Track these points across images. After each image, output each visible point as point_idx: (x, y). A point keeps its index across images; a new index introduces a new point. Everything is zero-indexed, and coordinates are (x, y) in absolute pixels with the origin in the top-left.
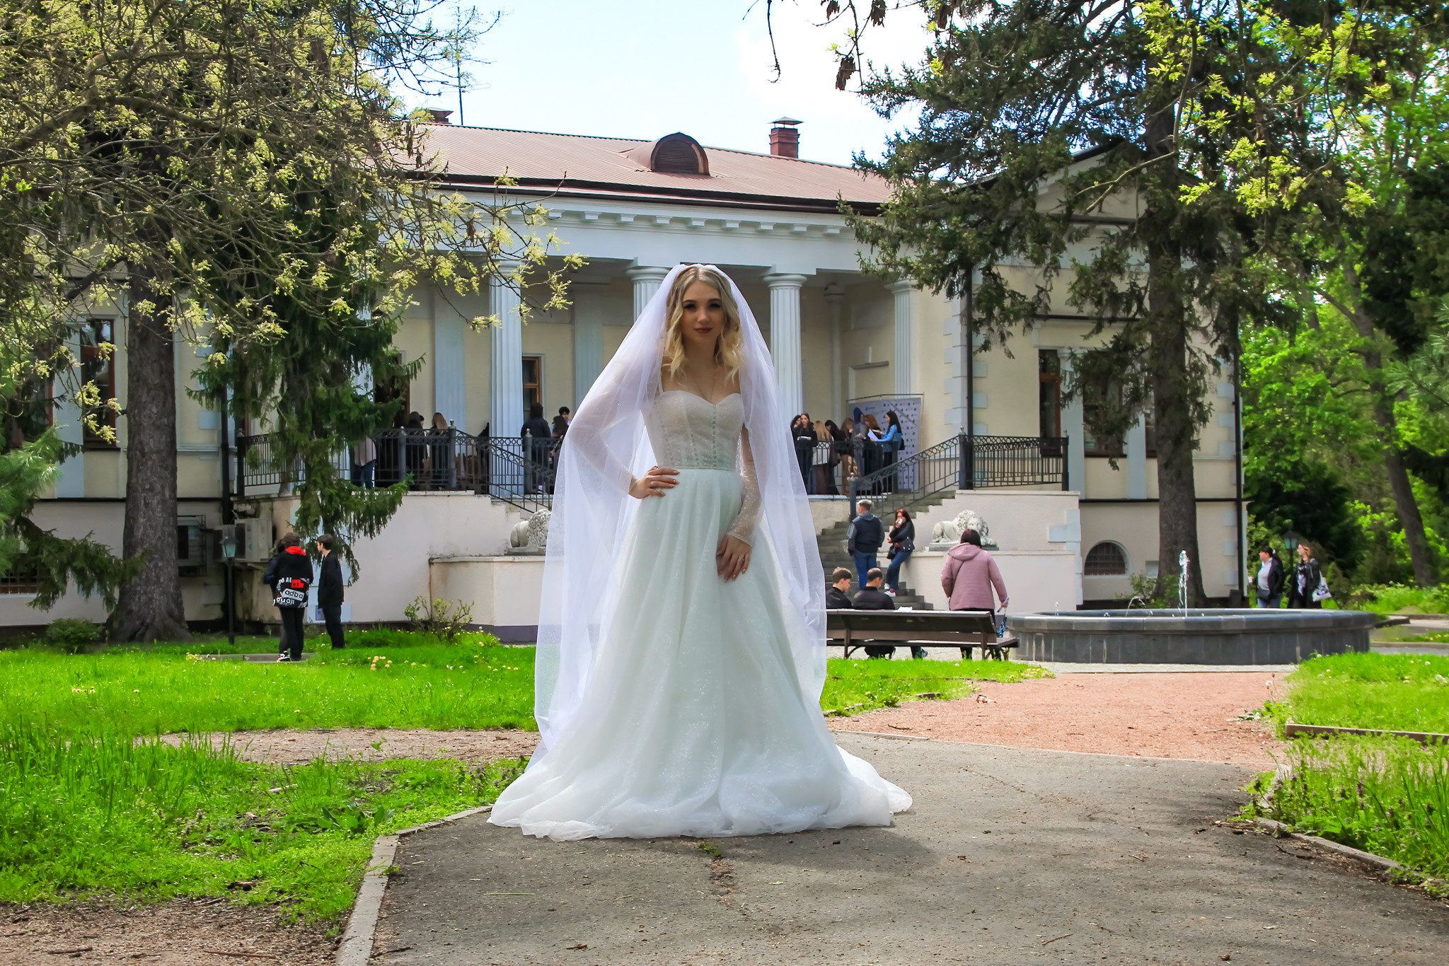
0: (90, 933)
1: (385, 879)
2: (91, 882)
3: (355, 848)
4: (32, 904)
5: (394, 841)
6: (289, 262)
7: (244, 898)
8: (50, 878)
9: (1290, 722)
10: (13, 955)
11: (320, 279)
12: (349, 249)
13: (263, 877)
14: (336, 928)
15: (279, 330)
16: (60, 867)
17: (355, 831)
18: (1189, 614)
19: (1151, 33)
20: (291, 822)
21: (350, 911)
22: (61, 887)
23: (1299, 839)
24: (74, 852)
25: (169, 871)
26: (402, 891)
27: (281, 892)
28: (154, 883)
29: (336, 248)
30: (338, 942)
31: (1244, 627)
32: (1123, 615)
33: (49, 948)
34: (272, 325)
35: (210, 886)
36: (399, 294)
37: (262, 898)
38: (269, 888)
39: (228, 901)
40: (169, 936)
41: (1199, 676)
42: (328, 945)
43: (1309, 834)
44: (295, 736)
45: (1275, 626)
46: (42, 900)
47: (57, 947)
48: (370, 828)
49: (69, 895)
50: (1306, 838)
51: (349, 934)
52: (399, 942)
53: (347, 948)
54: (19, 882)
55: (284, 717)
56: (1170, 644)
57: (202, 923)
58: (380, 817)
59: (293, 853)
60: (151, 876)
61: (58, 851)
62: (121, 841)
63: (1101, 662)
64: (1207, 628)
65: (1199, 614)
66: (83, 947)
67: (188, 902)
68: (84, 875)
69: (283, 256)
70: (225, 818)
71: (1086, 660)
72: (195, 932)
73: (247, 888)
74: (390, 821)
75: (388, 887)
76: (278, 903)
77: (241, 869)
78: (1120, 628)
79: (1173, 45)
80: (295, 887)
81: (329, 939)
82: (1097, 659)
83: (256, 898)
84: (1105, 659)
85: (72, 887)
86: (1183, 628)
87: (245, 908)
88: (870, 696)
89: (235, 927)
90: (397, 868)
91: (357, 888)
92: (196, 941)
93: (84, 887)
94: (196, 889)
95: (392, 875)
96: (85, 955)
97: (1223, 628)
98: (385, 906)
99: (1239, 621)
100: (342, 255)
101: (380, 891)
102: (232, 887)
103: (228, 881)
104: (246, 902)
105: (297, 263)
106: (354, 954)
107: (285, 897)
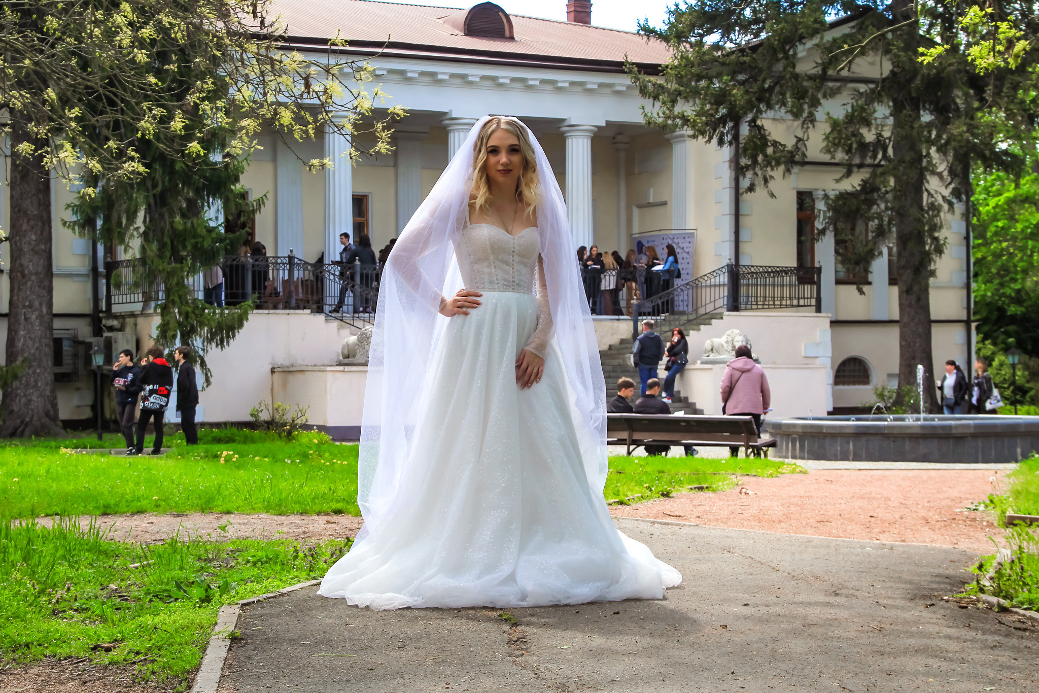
1: (228, 642)
3: (203, 615)
5: (237, 610)
6: (151, 110)
7: (106, 658)
9: (1010, 513)
11: (177, 124)
12: (203, 99)
13: (122, 640)
14: (184, 684)
15: (142, 169)
17: (203, 601)
18: (925, 419)
20: (148, 593)
21: (197, 669)
23: (1016, 613)
25: (40, 635)
26: (242, 653)
27: (138, 653)
28: (27, 646)
29: (191, 99)
31: (972, 431)
32: (867, 420)
34: (135, 165)
35: (75, 648)
36: (246, 139)
37: (121, 658)
38: (127, 650)
39: (91, 661)
41: (933, 473)
43: (1025, 609)
44: (153, 519)
45: (999, 430)
48: (216, 598)
50: (1022, 612)
51: (195, 689)
55: (144, 503)
56: (908, 445)
57: (68, 680)
58: (225, 588)
59: (148, 620)
60: (25, 639)
63: (848, 460)
64: (940, 431)
65: (933, 419)
67: (57, 662)
69: (145, 105)
70: (90, 589)
73: (108, 650)
74: (233, 593)
75: (230, 649)
76: (134, 663)
77: (104, 634)
78: (864, 431)
80: (150, 649)
82: (845, 458)
83: (116, 658)
84: (851, 457)
86: (919, 431)
87: (106, 667)
88: (649, 488)
89: (97, 683)
90: (238, 633)
91: (204, 650)
94: (64, 651)
95: (234, 639)
97: (954, 431)
98: (227, 665)
99: (968, 426)
100: (196, 105)
101: (223, 653)
102: (95, 648)
103: (92, 644)
104: (107, 662)
105: (157, 111)
107: (141, 657)
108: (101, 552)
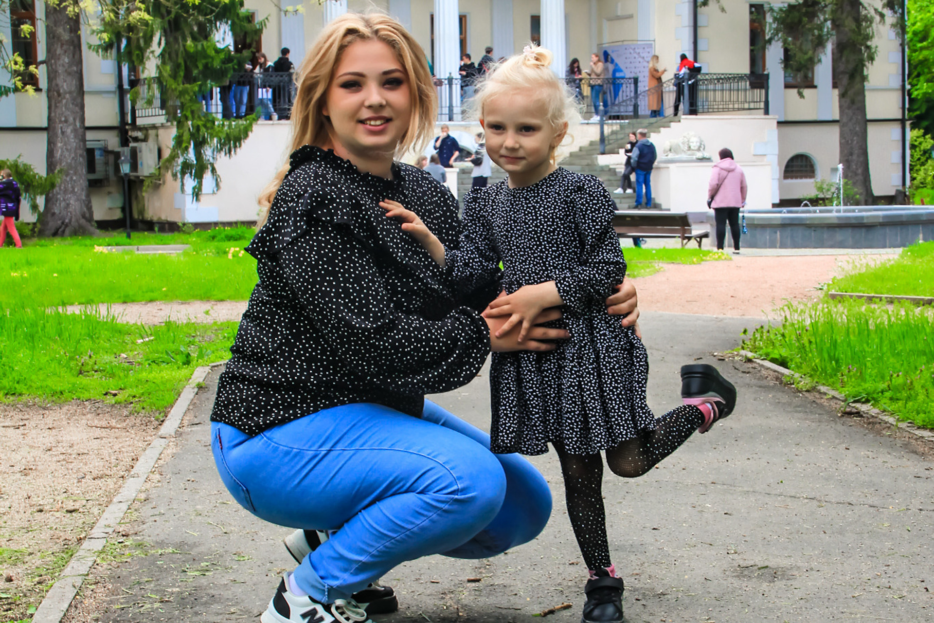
0: (25, 417)
1: (196, 390)
2: (25, 391)
3: (183, 373)
5: (208, 369)
7: (113, 400)
13: (124, 389)
14: (162, 414)
16: (6, 383)
17: (184, 364)
20: (148, 359)
21: (172, 406)
22: (7, 394)
24: (14, 374)
25: (70, 386)
26: (204, 396)
27: (134, 397)
28: (61, 392)
30: (163, 421)
31: (881, 220)
32: (797, 212)
35: (93, 394)
37: (123, 400)
38: (127, 395)
39: (103, 401)
40: (69, 419)
42: (157, 423)
44: (163, 307)
45: (904, 219)
47: (6, 424)
48: (194, 362)
49: (12, 398)
51: (169, 417)
52: (196, 421)
53: (167, 424)
55: (156, 293)
56: (826, 235)
57: (88, 413)
58: (201, 356)
59: (144, 375)
60: (59, 389)
62: (41, 368)
63: (776, 247)
64: (854, 221)
65: (854, 211)
66: (21, 424)
67: (81, 402)
68: (20, 388)
70: (106, 357)
71: (764, 246)
72: (84, 417)
73: (115, 395)
74: (206, 358)
75: (197, 394)
76: (132, 403)
77: (113, 385)
78: (787, 222)
80: (143, 394)
81: (157, 420)
82: (772, 245)
83: (119, 401)
84: (778, 245)
85: (14, 394)
86: (836, 221)
87: (113, 406)
89: (106, 415)
90: (204, 385)
91: (179, 394)
92: (83, 421)
93: (21, 394)
94: (86, 395)
95: (200, 388)
96: (22, 428)
97: (865, 221)
98: (192, 403)
99: (877, 217)
101: (192, 396)
102: (106, 394)
103: (104, 391)
104: (114, 403)
106: (170, 426)
107: (137, 399)
108: (116, 331)
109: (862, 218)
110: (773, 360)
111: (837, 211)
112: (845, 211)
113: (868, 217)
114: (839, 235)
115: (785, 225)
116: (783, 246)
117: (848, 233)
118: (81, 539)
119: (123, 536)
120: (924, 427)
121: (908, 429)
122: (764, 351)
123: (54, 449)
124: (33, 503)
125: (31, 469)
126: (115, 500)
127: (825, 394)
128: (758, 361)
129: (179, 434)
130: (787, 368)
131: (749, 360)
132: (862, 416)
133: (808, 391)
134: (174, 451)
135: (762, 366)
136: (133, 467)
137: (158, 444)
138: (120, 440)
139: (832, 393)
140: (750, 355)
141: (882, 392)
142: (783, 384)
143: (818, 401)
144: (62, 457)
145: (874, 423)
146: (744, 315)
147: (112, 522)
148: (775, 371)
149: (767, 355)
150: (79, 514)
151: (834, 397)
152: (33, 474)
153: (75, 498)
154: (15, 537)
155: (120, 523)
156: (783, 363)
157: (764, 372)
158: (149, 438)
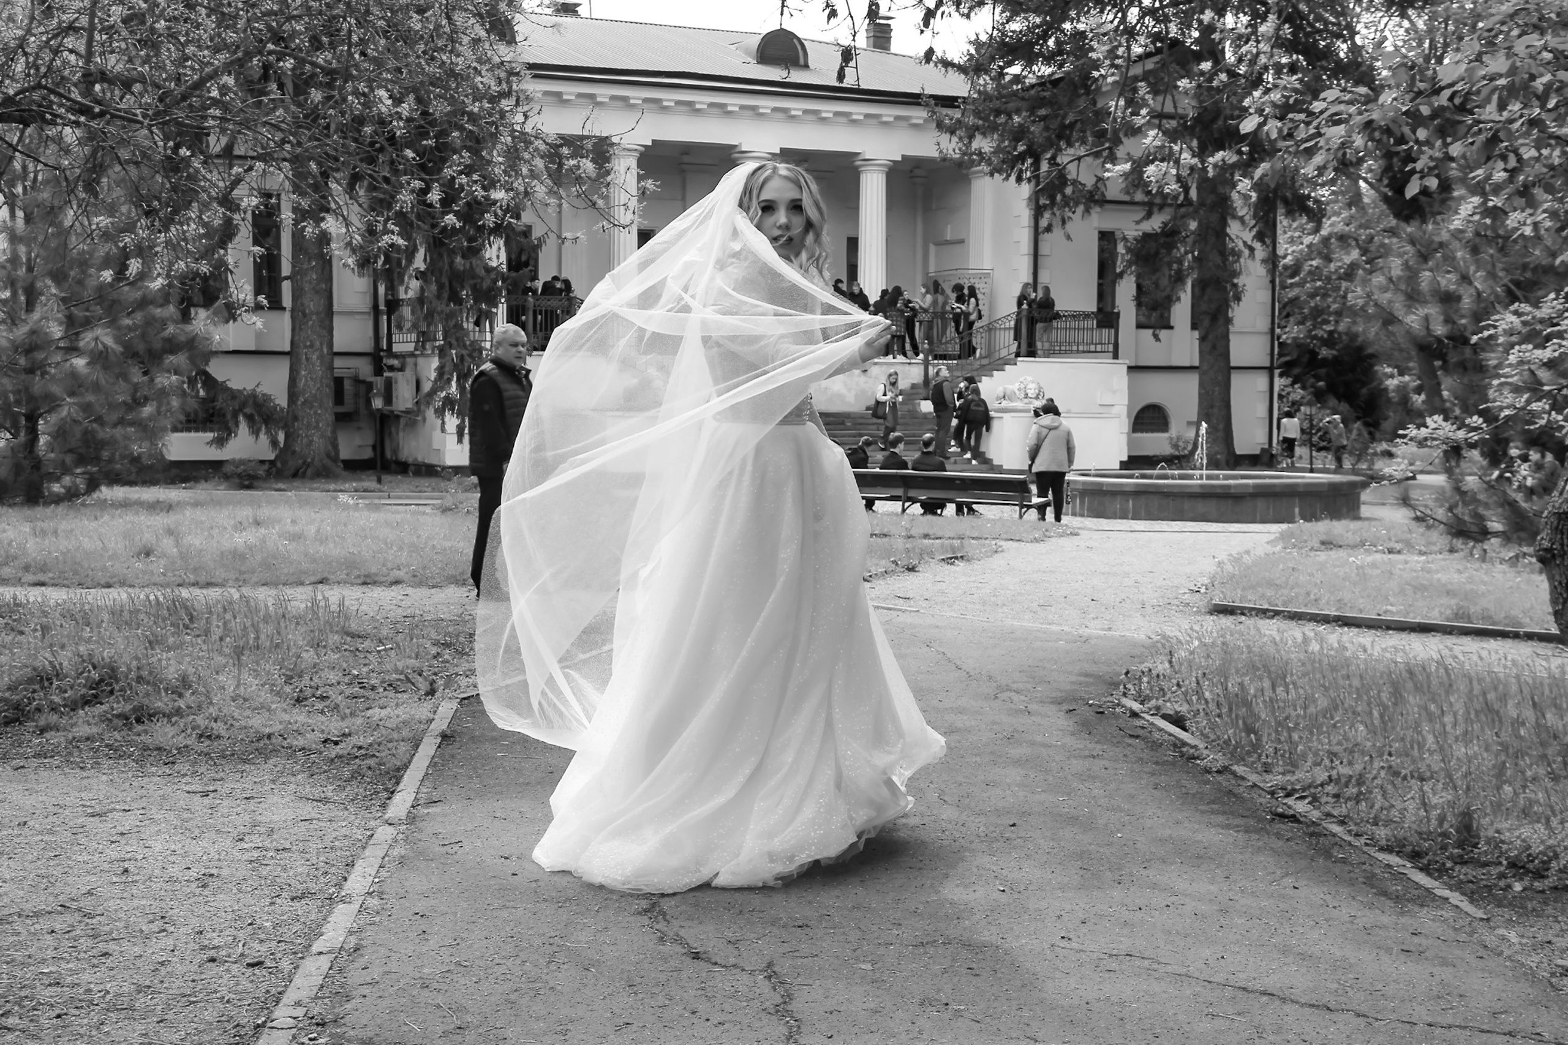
0: (218, 777)
1: (439, 740)
2: (223, 733)
3: (423, 711)
4: (178, 749)
5: (454, 705)
6: (409, 184)
7: (334, 751)
8: (193, 729)
9: (1216, 601)
10: (161, 792)
11: (434, 196)
12: (461, 173)
13: (350, 735)
14: (393, 781)
15: (401, 242)
16: (201, 720)
17: (427, 694)
19: (1095, 44)
20: (383, 682)
21: (406, 767)
22: (201, 736)
23: (1143, 718)
24: (211, 710)
25: (282, 727)
26: (449, 750)
27: (360, 748)
28: (269, 737)
29: (448, 172)
30: (393, 793)
31: (1250, 491)
32: (1150, 477)
33: (187, 788)
34: (395, 238)
35: (311, 739)
36: (500, 212)
37: (346, 752)
38: (352, 745)
39: (321, 754)
40: (273, 782)
42: (385, 795)
43: (1152, 715)
44: (410, 591)
46: (186, 746)
47: (193, 788)
48: (438, 694)
49: (208, 743)
51: (401, 786)
52: (435, 795)
53: (397, 798)
54: (170, 731)
55: (400, 574)
57: (299, 772)
58: (449, 682)
59: (375, 714)
60: (267, 731)
61: (200, 707)
62: (245, 700)
63: (1127, 519)
64: (1219, 491)
65: (1220, 478)
66: (211, 788)
67: (292, 752)
68: (219, 728)
69: (404, 179)
70: (333, 677)
71: (1114, 517)
72: (293, 779)
73: (336, 743)
74: (454, 687)
75: (439, 747)
76: (356, 758)
77: (334, 726)
78: (1142, 490)
79: (1112, 54)
80: (371, 745)
81: (386, 790)
82: (1124, 517)
83: (341, 753)
84: (1130, 516)
85: (209, 737)
86: (1198, 490)
87: (332, 761)
89: (322, 776)
90: (449, 732)
91: (417, 747)
92: (292, 786)
93: (218, 737)
94: (300, 742)
95: (444, 736)
96: (212, 795)
97: (1232, 491)
98: (433, 764)
99: (1247, 485)
100: (453, 178)
101: (432, 751)
102: (325, 741)
103: (323, 737)
104: (334, 755)
105: (417, 184)
106: (400, 804)
107: (363, 752)
108: (348, 634)
109: (1229, 486)
110: (1165, 717)
111: (1199, 477)
112: (1209, 477)
113: (1236, 486)
114: (1201, 506)
115: (1139, 493)
116: (1136, 517)
117: (1211, 506)
118: (258, 1026)
119: (318, 1024)
120: (1388, 849)
121: (1366, 849)
122: (1153, 702)
123: (247, 838)
124: (206, 942)
125: (212, 875)
126: (315, 948)
127: (1243, 778)
128: (1147, 717)
129: (412, 818)
130: (1184, 729)
131: (1134, 715)
132: (1298, 821)
133: (1218, 772)
134: (403, 852)
135: (1152, 724)
136: (345, 879)
137: (385, 833)
138: (335, 825)
139: (1253, 778)
140: (1136, 706)
141: (1322, 785)
142: (1185, 756)
143: (1235, 791)
144: (256, 854)
145: (1318, 835)
146: (1110, 629)
147: (304, 994)
148: (1170, 735)
149: (1158, 708)
150: (264, 972)
151: (1255, 785)
152: (214, 884)
153: (263, 936)
154: (170, 1016)
155: (317, 997)
156: (1178, 721)
157: (1156, 735)
158: (372, 823)
